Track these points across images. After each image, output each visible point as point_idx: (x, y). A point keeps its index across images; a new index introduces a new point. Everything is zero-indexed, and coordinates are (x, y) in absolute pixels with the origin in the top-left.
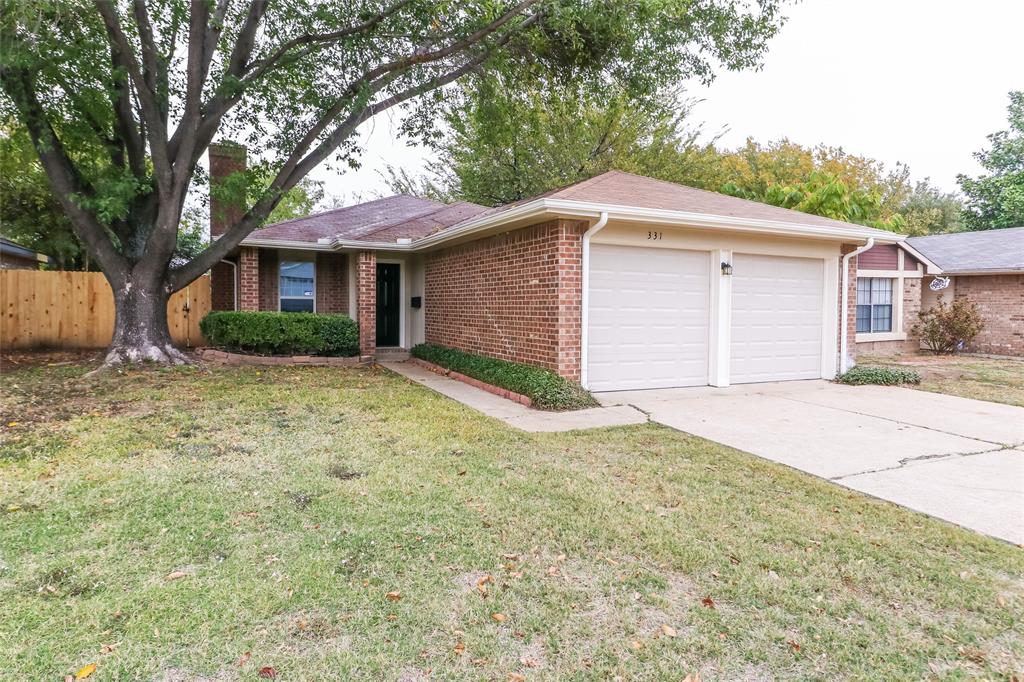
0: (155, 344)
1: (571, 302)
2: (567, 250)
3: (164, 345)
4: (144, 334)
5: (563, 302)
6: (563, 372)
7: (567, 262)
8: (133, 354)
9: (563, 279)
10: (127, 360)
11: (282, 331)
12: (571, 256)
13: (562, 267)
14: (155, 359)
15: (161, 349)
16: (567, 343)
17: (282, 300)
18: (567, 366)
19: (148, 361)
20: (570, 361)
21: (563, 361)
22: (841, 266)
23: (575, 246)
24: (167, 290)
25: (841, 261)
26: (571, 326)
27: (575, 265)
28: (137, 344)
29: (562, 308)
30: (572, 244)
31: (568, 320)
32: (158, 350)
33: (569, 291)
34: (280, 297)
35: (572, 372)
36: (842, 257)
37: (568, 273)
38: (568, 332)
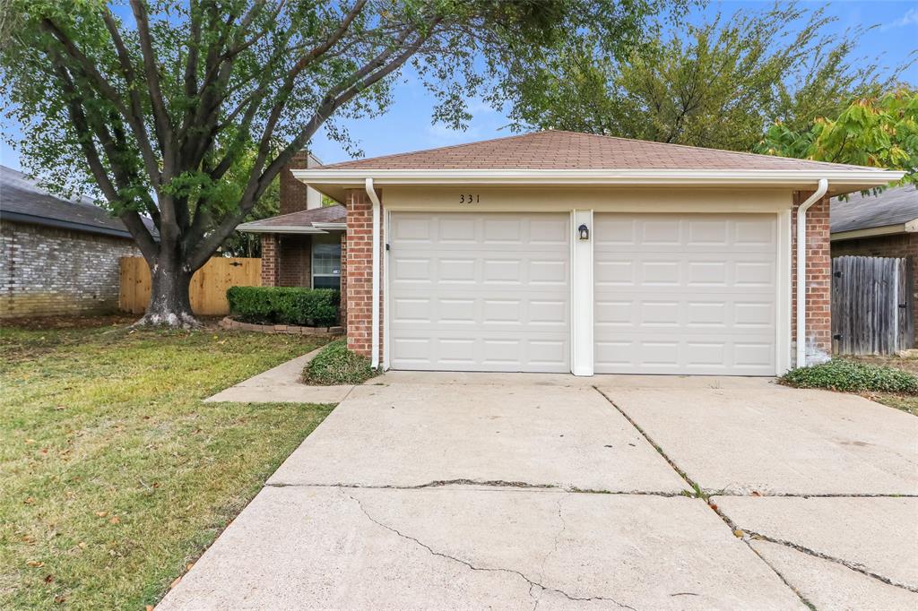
0: (173, 312)
1: (362, 274)
2: (356, 220)
3: (180, 312)
4: (165, 303)
5: (352, 274)
6: (352, 346)
7: (356, 232)
8: (155, 319)
9: (352, 250)
10: (151, 323)
11: (268, 303)
12: (362, 226)
13: (351, 238)
14: (171, 323)
15: (177, 315)
16: (357, 317)
17: (315, 278)
18: (357, 341)
19: (165, 325)
20: (360, 335)
21: (352, 335)
22: (795, 222)
23: (366, 216)
24: (185, 270)
25: (795, 215)
26: (362, 299)
27: (366, 236)
28: (159, 311)
29: (351, 280)
30: (362, 214)
31: (358, 292)
32: (175, 317)
33: (359, 262)
34: (313, 275)
35: (363, 347)
36: (796, 209)
37: (356, 244)
38: (357, 304)
